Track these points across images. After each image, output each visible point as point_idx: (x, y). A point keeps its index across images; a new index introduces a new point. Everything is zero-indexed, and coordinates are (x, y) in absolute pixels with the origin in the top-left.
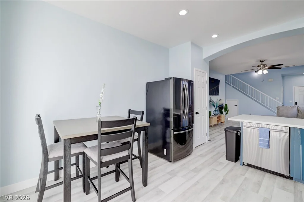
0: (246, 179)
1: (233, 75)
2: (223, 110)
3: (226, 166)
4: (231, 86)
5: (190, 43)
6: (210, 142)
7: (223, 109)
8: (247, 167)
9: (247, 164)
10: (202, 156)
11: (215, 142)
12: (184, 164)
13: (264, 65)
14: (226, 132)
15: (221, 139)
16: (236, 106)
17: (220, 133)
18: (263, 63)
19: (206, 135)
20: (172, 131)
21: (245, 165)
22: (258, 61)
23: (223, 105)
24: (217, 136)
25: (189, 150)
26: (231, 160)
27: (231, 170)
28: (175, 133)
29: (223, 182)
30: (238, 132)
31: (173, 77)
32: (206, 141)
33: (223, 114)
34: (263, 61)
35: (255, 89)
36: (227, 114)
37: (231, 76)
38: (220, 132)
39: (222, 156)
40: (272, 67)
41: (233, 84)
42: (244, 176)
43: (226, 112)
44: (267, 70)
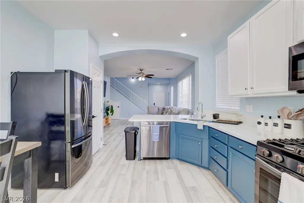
0: (147, 172)
1: (116, 78)
2: (109, 112)
3: (128, 167)
4: (114, 88)
5: (87, 31)
6: (105, 146)
7: (109, 110)
8: (144, 160)
9: (143, 158)
10: (103, 164)
11: (110, 145)
12: (87, 183)
13: (143, 73)
14: (126, 133)
15: (113, 141)
16: (118, 107)
17: (110, 135)
18: (142, 72)
19: (101, 140)
20: (69, 145)
21: (142, 160)
22: (139, 69)
23: (109, 107)
24: (109, 138)
25: (87, 162)
26: (131, 159)
27: (134, 169)
28: (73, 146)
29: (133, 184)
30: (136, 131)
31: (70, 71)
32: (102, 146)
33: (109, 115)
34: (142, 70)
35: (133, 92)
36: (112, 115)
37: (114, 79)
38: (110, 133)
39: (121, 158)
40: (148, 76)
41: (116, 87)
42: (145, 170)
43: (112, 113)
44: (145, 78)
